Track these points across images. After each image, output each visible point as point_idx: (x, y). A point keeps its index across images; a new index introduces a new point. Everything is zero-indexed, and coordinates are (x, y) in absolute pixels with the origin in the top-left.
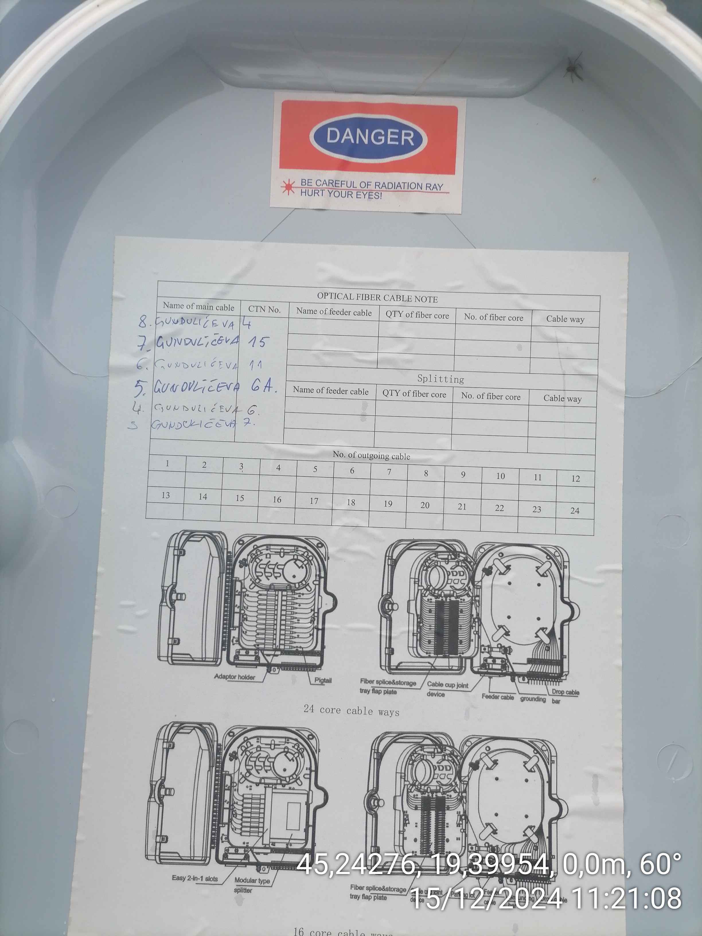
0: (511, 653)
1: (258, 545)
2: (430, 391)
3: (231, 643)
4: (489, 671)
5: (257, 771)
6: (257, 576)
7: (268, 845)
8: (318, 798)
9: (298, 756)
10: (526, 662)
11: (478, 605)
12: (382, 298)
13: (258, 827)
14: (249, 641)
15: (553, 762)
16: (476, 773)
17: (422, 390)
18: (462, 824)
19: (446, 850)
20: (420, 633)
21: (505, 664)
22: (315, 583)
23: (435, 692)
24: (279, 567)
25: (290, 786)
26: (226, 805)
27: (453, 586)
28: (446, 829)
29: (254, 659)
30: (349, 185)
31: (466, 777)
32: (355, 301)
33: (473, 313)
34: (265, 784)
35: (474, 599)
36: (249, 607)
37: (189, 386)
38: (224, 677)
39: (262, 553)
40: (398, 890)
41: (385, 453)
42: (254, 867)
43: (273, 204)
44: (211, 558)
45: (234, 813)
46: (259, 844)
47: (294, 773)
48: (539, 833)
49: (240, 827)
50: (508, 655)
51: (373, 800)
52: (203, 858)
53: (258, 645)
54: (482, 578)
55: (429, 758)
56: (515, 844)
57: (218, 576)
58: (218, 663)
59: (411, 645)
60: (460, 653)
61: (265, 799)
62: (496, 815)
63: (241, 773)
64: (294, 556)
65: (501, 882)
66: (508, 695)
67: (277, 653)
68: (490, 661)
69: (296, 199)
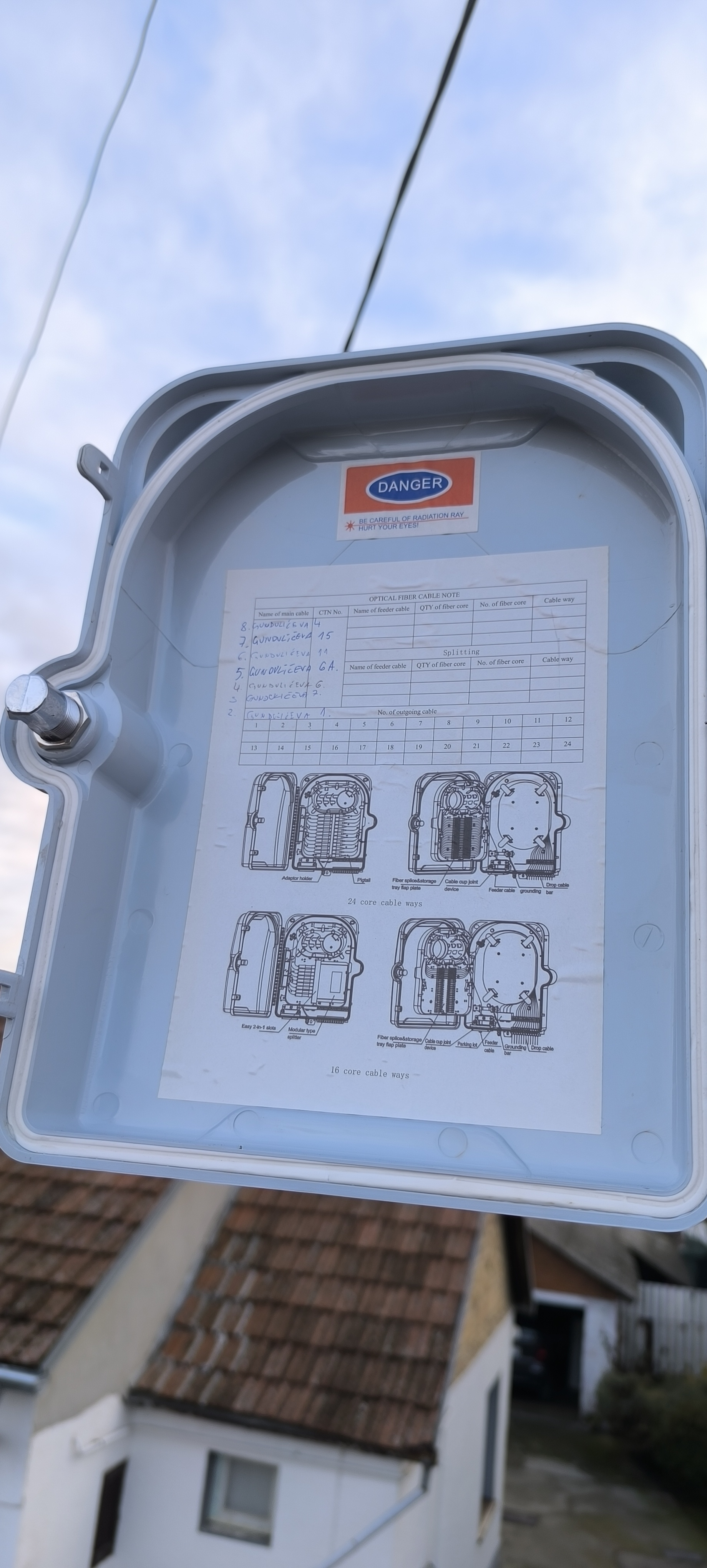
0: (514, 856)
1: (320, 781)
2: (453, 661)
3: (296, 854)
4: (495, 870)
5: (310, 947)
6: (318, 804)
7: (315, 1003)
8: (356, 969)
9: (342, 937)
10: (525, 863)
11: (487, 820)
12: (417, 597)
14: (309, 852)
15: (545, 940)
16: (482, 950)
17: (447, 661)
18: (469, 989)
19: (455, 1010)
20: (441, 842)
21: (508, 864)
22: (361, 807)
23: (451, 887)
24: (334, 797)
25: (335, 959)
26: (286, 973)
27: (468, 807)
28: (456, 993)
29: (312, 865)
30: (394, 520)
31: (473, 953)
32: (397, 601)
33: (486, 601)
34: (315, 957)
35: (484, 815)
36: (310, 827)
37: (274, 670)
38: (290, 879)
39: (322, 787)
40: (415, 1040)
41: (417, 709)
42: (304, 1020)
43: (339, 538)
44: (285, 792)
45: (291, 979)
46: (309, 1003)
47: (339, 950)
48: (533, 996)
49: (295, 989)
50: (511, 858)
51: (398, 971)
52: (266, 1012)
53: (316, 855)
54: (491, 799)
55: (444, 938)
56: (512, 1005)
57: (289, 805)
58: (285, 868)
59: (433, 852)
60: (472, 858)
61: (315, 969)
62: (497, 982)
63: (298, 950)
64: (346, 788)
65: (499, 1035)
66: (511, 888)
67: (330, 860)
68: (496, 862)
69: (356, 534)
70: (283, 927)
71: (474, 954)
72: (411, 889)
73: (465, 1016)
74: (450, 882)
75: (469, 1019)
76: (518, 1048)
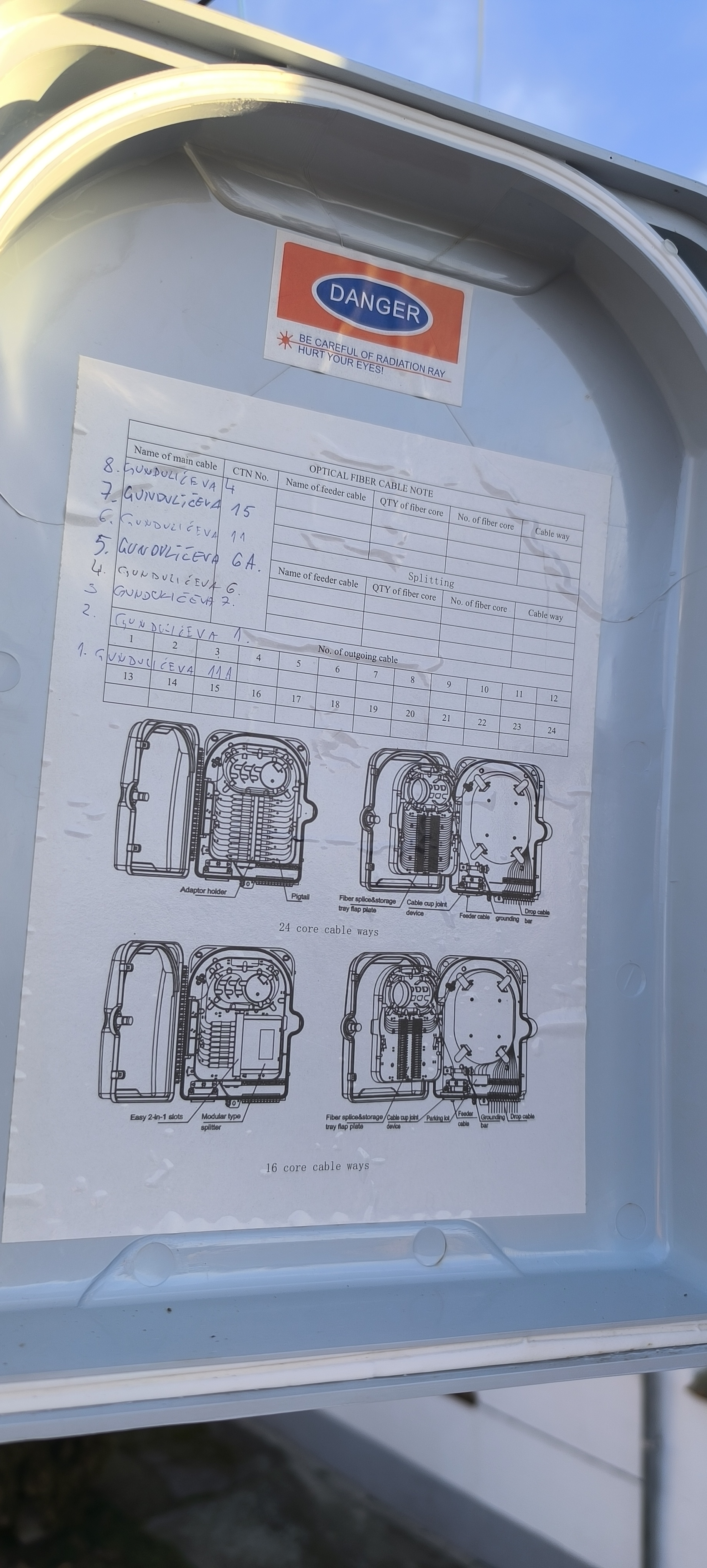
0: (488, 872)
1: (234, 743)
2: (421, 591)
3: (201, 853)
4: (467, 890)
5: (227, 995)
6: (232, 778)
7: (238, 1076)
8: (293, 1023)
10: (502, 882)
11: (458, 822)
12: (377, 483)
13: (228, 1058)
14: (221, 851)
15: (524, 981)
16: (452, 994)
17: (413, 590)
18: (438, 1047)
19: (422, 1074)
20: (401, 849)
21: (482, 882)
22: (295, 789)
23: (415, 911)
24: (257, 769)
25: (263, 1011)
26: (193, 1035)
27: (435, 801)
28: (422, 1052)
29: (226, 872)
30: (350, 352)
31: (442, 998)
32: (349, 482)
33: (466, 513)
34: (235, 1009)
35: (454, 815)
36: (222, 813)
37: (160, 551)
38: (192, 891)
39: (238, 752)
40: (375, 1117)
41: (371, 652)
42: (224, 1102)
43: (267, 355)
44: (180, 754)
45: (201, 1043)
46: (229, 1077)
47: (268, 998)
48: (511, 1053)
49: (207, 1058)
50: (485, 874)
51: (350, 1025)
52: (167, 1094)
53: (231, 856)
54: (463, 794)
55: (407, 979)
56: (488, 1064)
57: (188, 775)
58: (185, 875)
59: (392, 860)
60: (440, 871)
61: (235, 1027)
62: (471, 1036)
63: (210, 999)
64: (273, 758)
65: (474, 1103)
66: (485, 914)
67: (253, 865)
68: (468, 879)
69: (292, 356)
70: (185, 964)
71: (443, 1001)
72: (364, 912)
73: (434, 1081)
74: (413, 903)
75: (439, 1086)
76: (495, 1118)
